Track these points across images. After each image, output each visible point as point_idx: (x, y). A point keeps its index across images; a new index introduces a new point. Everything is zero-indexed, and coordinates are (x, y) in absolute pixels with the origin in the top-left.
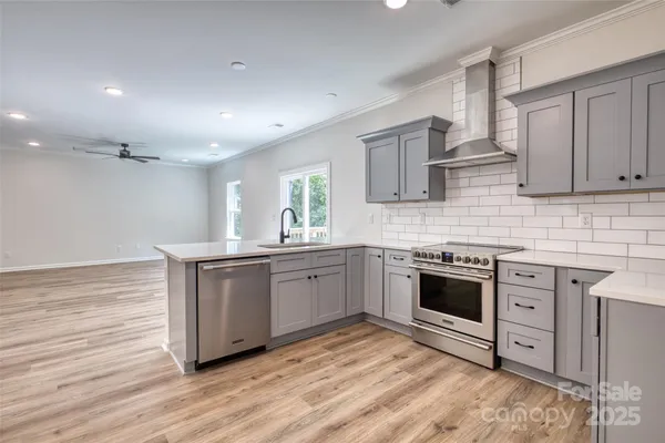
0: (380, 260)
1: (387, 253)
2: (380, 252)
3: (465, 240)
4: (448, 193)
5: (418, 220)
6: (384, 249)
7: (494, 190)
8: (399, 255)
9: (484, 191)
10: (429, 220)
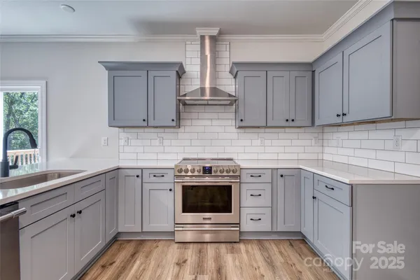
0: (139, 180)
1: (146, 173)
2: (139, 172)
3: (196, 157)
4: (182, 123)
5: (157, 142)
6: (142, 169)
7: (215, 123)
8: (158, 173)
9: (208, 123)
10: (166, 142)
